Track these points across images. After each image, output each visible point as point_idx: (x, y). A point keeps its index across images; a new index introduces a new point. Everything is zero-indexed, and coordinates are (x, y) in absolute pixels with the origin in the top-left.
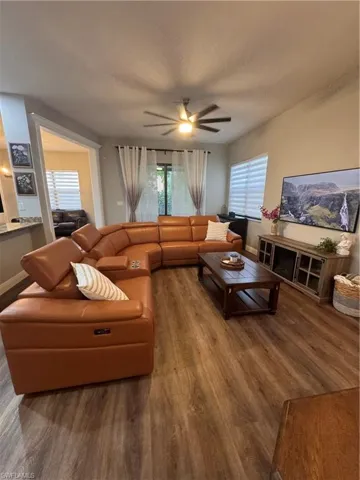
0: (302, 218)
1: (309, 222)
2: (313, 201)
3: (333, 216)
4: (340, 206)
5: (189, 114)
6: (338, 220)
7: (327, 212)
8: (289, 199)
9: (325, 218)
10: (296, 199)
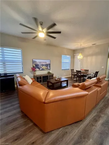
0: (41, 69)
1: (43, 70)
2: (43, 65)
3: (47, 68)
4: (48, 66)
5: (43, 28)
6: (48, 68)
7: (46, 67)
8: (36, 65)
9: (46, 68)
10: (38, 65)
